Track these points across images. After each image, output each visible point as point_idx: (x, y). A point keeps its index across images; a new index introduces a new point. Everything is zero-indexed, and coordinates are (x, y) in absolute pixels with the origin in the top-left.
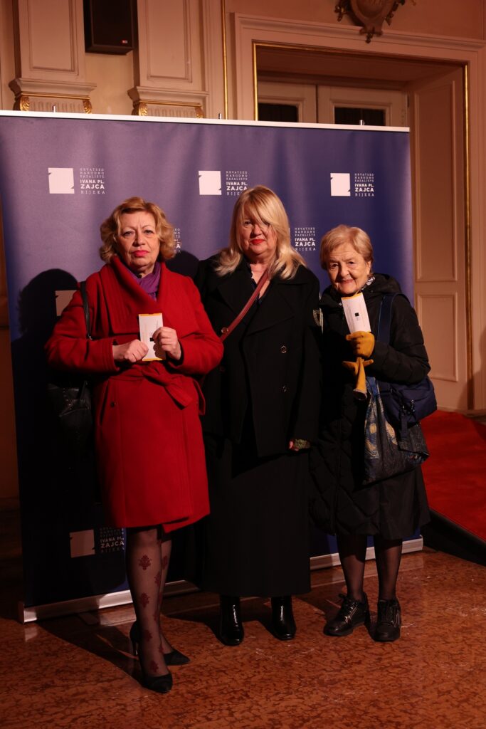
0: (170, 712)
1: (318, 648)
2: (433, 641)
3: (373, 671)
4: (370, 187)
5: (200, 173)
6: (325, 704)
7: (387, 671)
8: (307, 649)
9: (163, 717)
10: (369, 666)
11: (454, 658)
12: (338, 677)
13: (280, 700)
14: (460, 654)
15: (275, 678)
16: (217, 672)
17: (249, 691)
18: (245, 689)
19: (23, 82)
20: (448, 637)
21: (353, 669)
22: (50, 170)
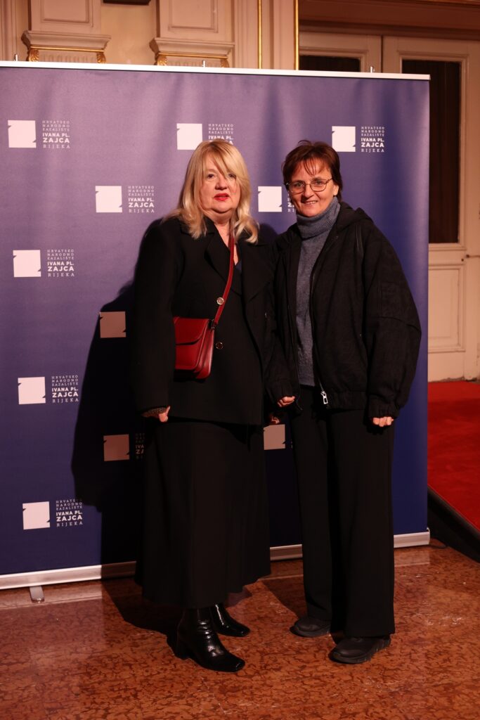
0: (46, 705)
1: (246, 648)
3: (287, 680)
4: (380, 142)
5: (179, 126)
6: (211, 713)
7: (302, 682)
9: (35, 710)
10: (287, 674)
11: (387, 673)
12: (244, 684)
13: (166, 705)
14: (396, 669)
15: (177, 679)
16: (123, 665)
17: (141, 691)
18: (139, 688)
19: (32, 35)
20: (395, 647)
21: (267, 676)
22: (10, 122)
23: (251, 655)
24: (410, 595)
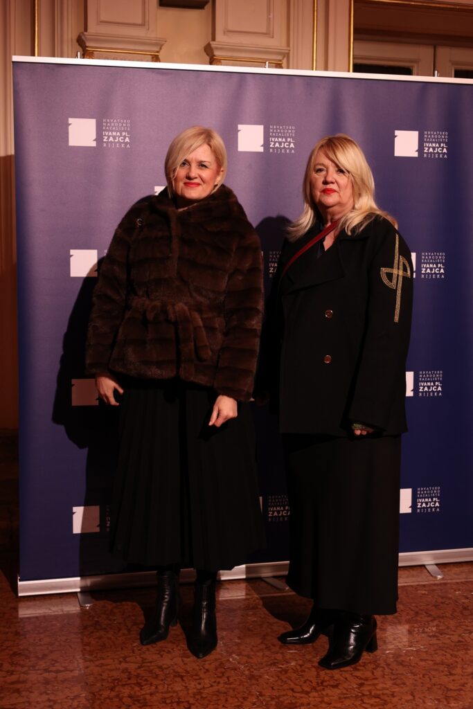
1: (300, 662)
2: (436, 670)
3: (345, 698)
4: (443, 148)
5: (240, 127)
7: (362, 700)
8: (287, 662)
10: (345, 692)
11: (450, 694)
14: (459, 690)
15: (231, 692)
16: (175, 676)
17: (194, 704)
18: (192, 701)
19: (88, 37)
20: (456, 667)
21: (324, 693)
22: (71, 120)
23: (307, 670)
24: (466, 613)
